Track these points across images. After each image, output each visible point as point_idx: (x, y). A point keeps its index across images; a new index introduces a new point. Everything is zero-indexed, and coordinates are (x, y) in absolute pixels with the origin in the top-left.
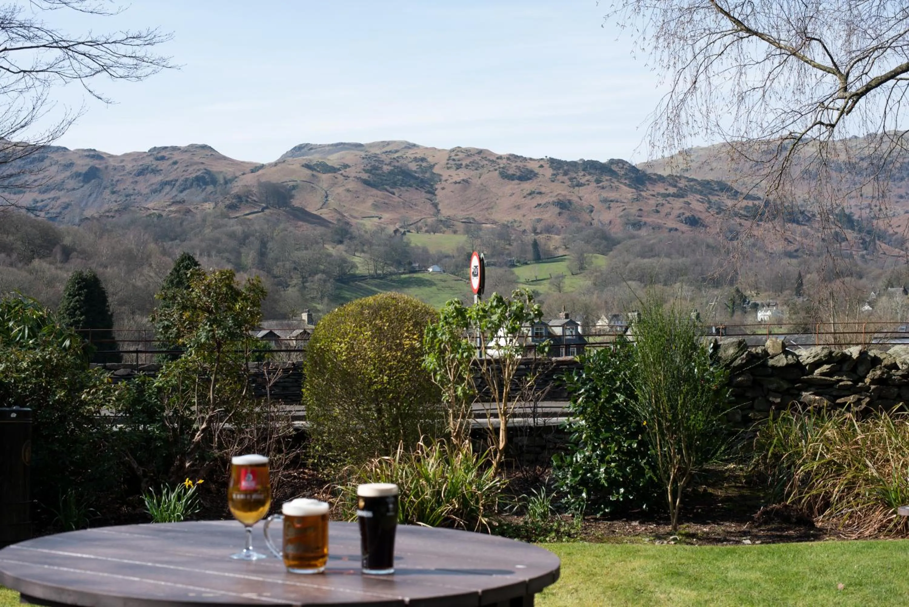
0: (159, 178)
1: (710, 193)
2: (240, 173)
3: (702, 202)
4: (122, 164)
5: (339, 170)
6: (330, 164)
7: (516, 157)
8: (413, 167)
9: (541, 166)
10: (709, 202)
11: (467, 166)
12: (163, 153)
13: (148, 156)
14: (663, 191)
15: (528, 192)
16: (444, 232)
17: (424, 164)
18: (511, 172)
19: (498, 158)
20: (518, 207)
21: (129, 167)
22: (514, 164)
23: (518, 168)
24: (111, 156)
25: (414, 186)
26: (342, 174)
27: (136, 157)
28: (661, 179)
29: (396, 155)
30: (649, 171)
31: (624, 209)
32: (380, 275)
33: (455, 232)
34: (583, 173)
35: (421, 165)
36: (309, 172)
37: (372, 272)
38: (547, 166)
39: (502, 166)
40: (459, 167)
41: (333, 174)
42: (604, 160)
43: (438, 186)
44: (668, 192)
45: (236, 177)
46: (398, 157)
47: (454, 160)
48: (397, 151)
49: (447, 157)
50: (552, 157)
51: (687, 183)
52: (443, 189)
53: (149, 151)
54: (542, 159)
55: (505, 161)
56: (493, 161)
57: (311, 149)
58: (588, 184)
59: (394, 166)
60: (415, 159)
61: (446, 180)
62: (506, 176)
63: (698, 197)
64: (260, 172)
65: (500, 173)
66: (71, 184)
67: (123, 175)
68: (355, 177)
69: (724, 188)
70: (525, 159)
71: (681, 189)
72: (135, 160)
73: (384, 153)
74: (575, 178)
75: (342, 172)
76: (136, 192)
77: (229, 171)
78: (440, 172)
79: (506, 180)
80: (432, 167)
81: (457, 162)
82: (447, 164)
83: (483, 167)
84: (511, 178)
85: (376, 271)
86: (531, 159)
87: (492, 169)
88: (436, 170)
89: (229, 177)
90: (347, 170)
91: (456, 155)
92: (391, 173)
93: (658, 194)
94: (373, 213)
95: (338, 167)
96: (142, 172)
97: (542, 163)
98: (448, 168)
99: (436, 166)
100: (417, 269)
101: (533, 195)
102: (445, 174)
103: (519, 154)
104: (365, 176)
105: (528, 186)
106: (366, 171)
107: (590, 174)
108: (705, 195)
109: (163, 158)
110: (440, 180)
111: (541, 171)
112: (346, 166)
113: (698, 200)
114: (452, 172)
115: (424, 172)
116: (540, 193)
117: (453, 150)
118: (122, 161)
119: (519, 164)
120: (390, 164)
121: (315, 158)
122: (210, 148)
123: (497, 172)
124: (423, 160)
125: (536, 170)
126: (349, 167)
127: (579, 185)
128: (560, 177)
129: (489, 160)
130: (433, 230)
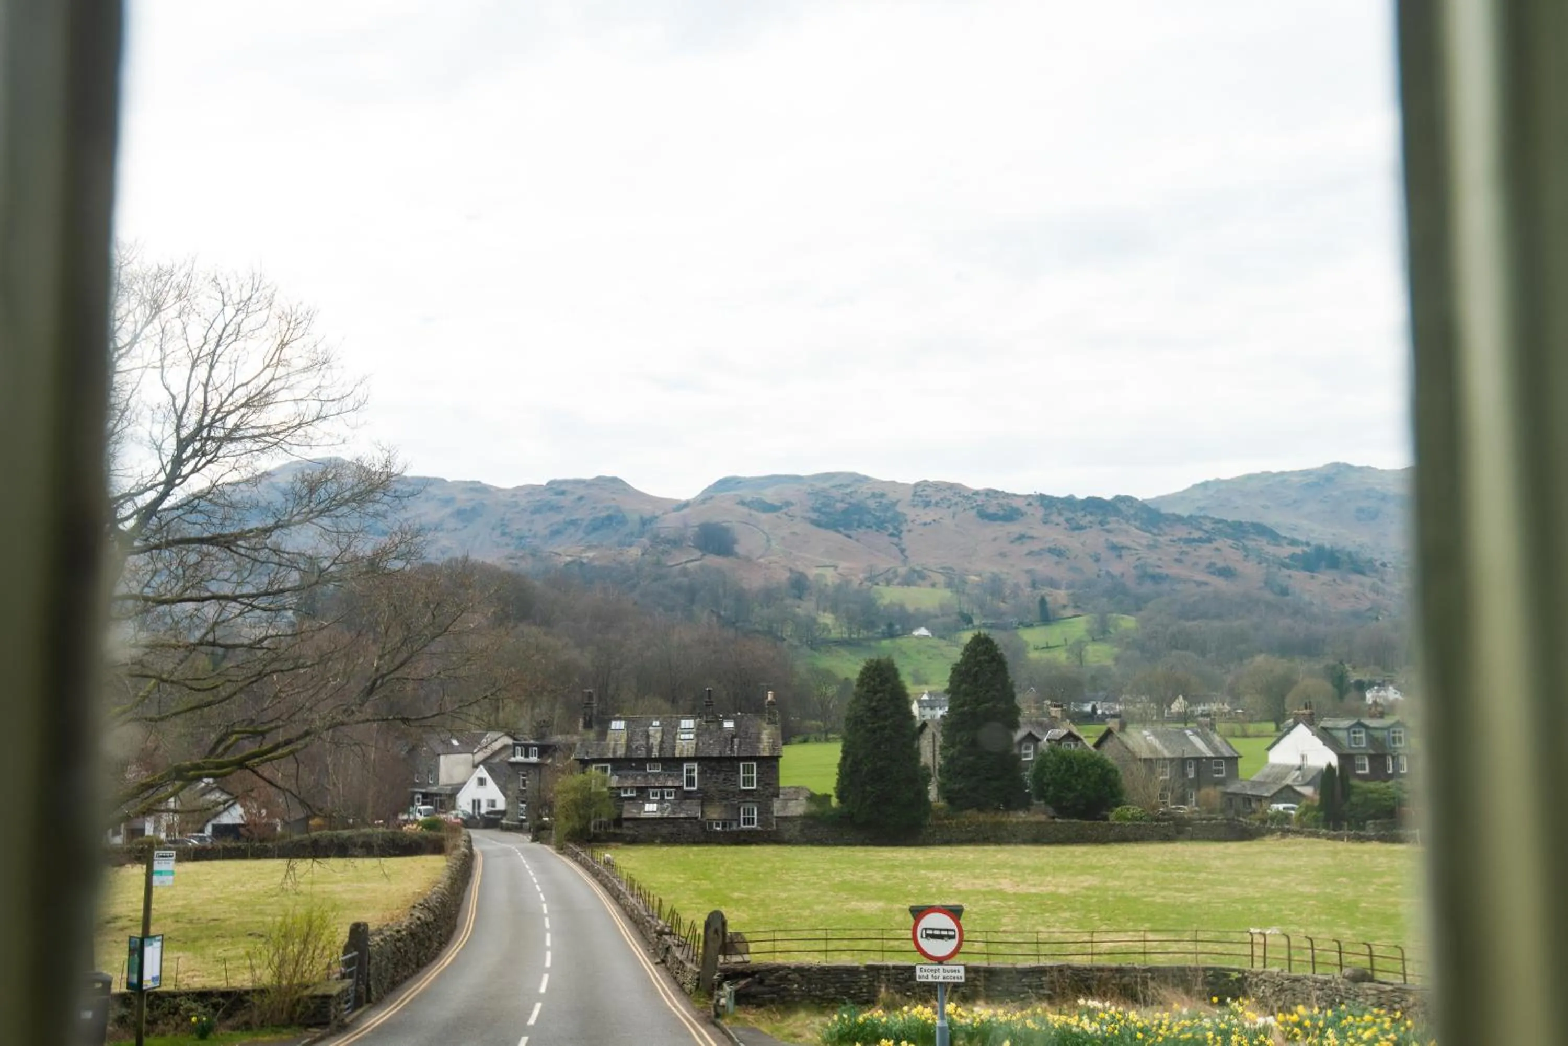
0: (560, 517)
1: (1243, 537)
2: (661, 512)
3: (1237, 549)
4: (514, 499)
5: (780, 508)
6: (768, 501)
7: (996, 492)
8: (872, 504)
9: (1029, 504)
10: (1245, 548)
11: (937, 503)
12: (563, 487)
13: (546, 490)
14: (1184, 535)
15: (1016, 536)
16: (919, 586)
17: (885, 501)
18: (991, 510)
19: (974, 494)
20: (1003, 555)
21: (523, 502)
22: (995, 502)
23: (1000, 505)
24: (499, 490)
25: (874, 527)
26: (786, 514)
27: (531, 490)
28: (1179, 519)
29: (849, 490)
30: (1164, 510)
31: (1139, 559)
32: (854, 639)
33: (933, 585)
34: (1083, 513)
35: (880, 502)
36: (745, 510)
37: (846, 636)
38: (1036, 504)
39: (980, 503)
40: (927, 504)
41: (775, 514)
42: (1108, 496)
43: (904, 528)
44: (1192, 537)
45: (657, 517)
46: (851, 492)
47: (920, 496)
48: (848, 486)
49: (912, 492)
50: (1043, 492)
51: (1213, 526)
52: (910, 531)
53: (548, 484)
54: (1030, 496)
55: (983, 498)
56: (968, 498)
57: (739, 482)
58: (1091, 527)
59: (850, 503)
60: (874, 495)
61: (913, 521)
62: (984, 515)
63: (1230, 542)
64: (686, 511)
65: (978, 512)
66: (451, 524)
67: (518, 513)
68: (803, 517)
69: (1262, 530)
70: (1007, 495)
71: (1207, 532)
72: (529, 494)
73: (833, 487)
74: (1073, 519)
75: (785, 510)
76: (532, 533)
77: (647, 510)
78: (905, 511)
79: (986, 521)
80: (895, 504)
81: (924, 499)
82: (913, 501)
83: (956, 504)
84: (993, 517)
85: (850, 635)
86: (1015, 495)
87: (968, 506)
88: (899, 508)
89: (646, 516)
90: (792, 508)
91: (923, 490)
92: (845, 512)
93: (1180, 539)
94: (828, 562)
95: (780, 504)
96: (537, 511)
97: (1030, 500)
98: (914, 506)
99: (899, 504)
100: (900, 632)
101: (1024, 540)
102: (911, 513)
103: (1000, 489)
104: (814, 516)
105: (1015, 528)
106: (815, 510)
107: (1091, 513)
108: (1237, 539)
109: (563, 493)
110: (906, 521)
111: (1030, 510)
112: (788, 504)
113: (1231, 547)
114: (920, 511)
115: (887, 509)
116: (1032, 537)
117: (917, 485)
118: (514, 495)
119: (1001, 501)
120: (842, 501)
121: (748, 495)
122: (621, 481)
123: (975, 510)
124: (883, 495)
125: (1025, 509)
126: (792, 504)
127: (1080, 528)
128: (1055, 518)
129: (964, 497)
130: (907, 582)
